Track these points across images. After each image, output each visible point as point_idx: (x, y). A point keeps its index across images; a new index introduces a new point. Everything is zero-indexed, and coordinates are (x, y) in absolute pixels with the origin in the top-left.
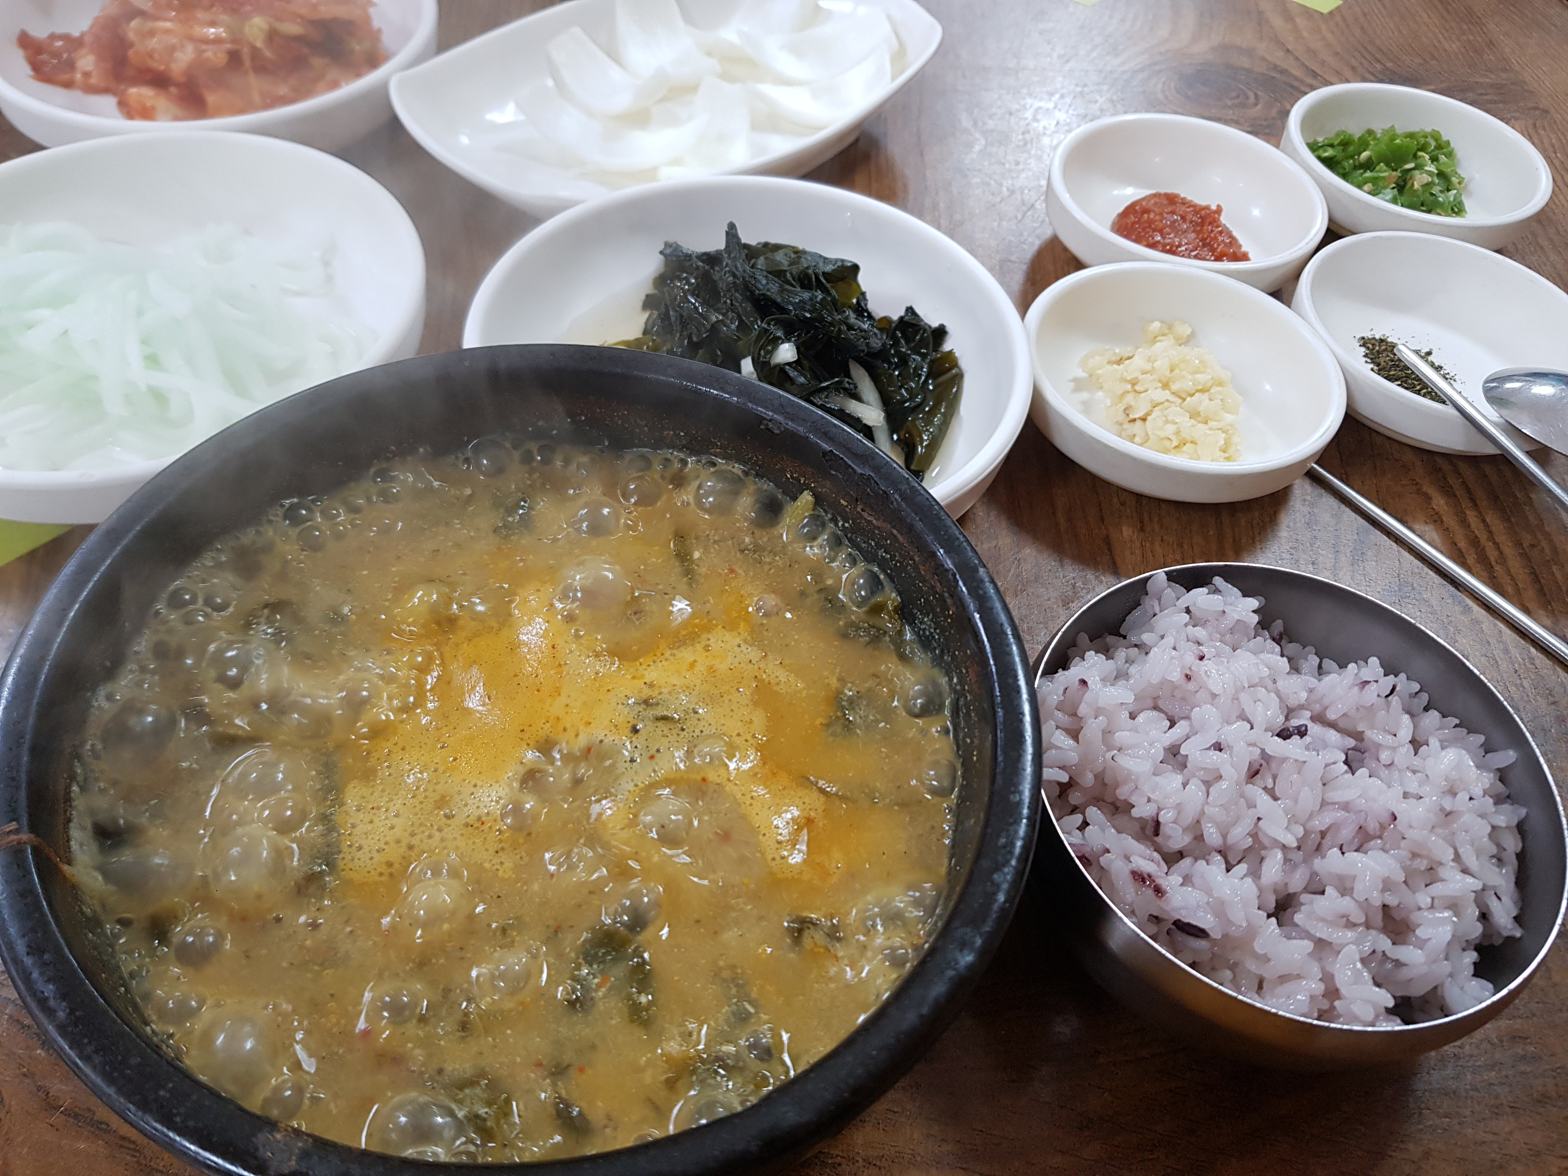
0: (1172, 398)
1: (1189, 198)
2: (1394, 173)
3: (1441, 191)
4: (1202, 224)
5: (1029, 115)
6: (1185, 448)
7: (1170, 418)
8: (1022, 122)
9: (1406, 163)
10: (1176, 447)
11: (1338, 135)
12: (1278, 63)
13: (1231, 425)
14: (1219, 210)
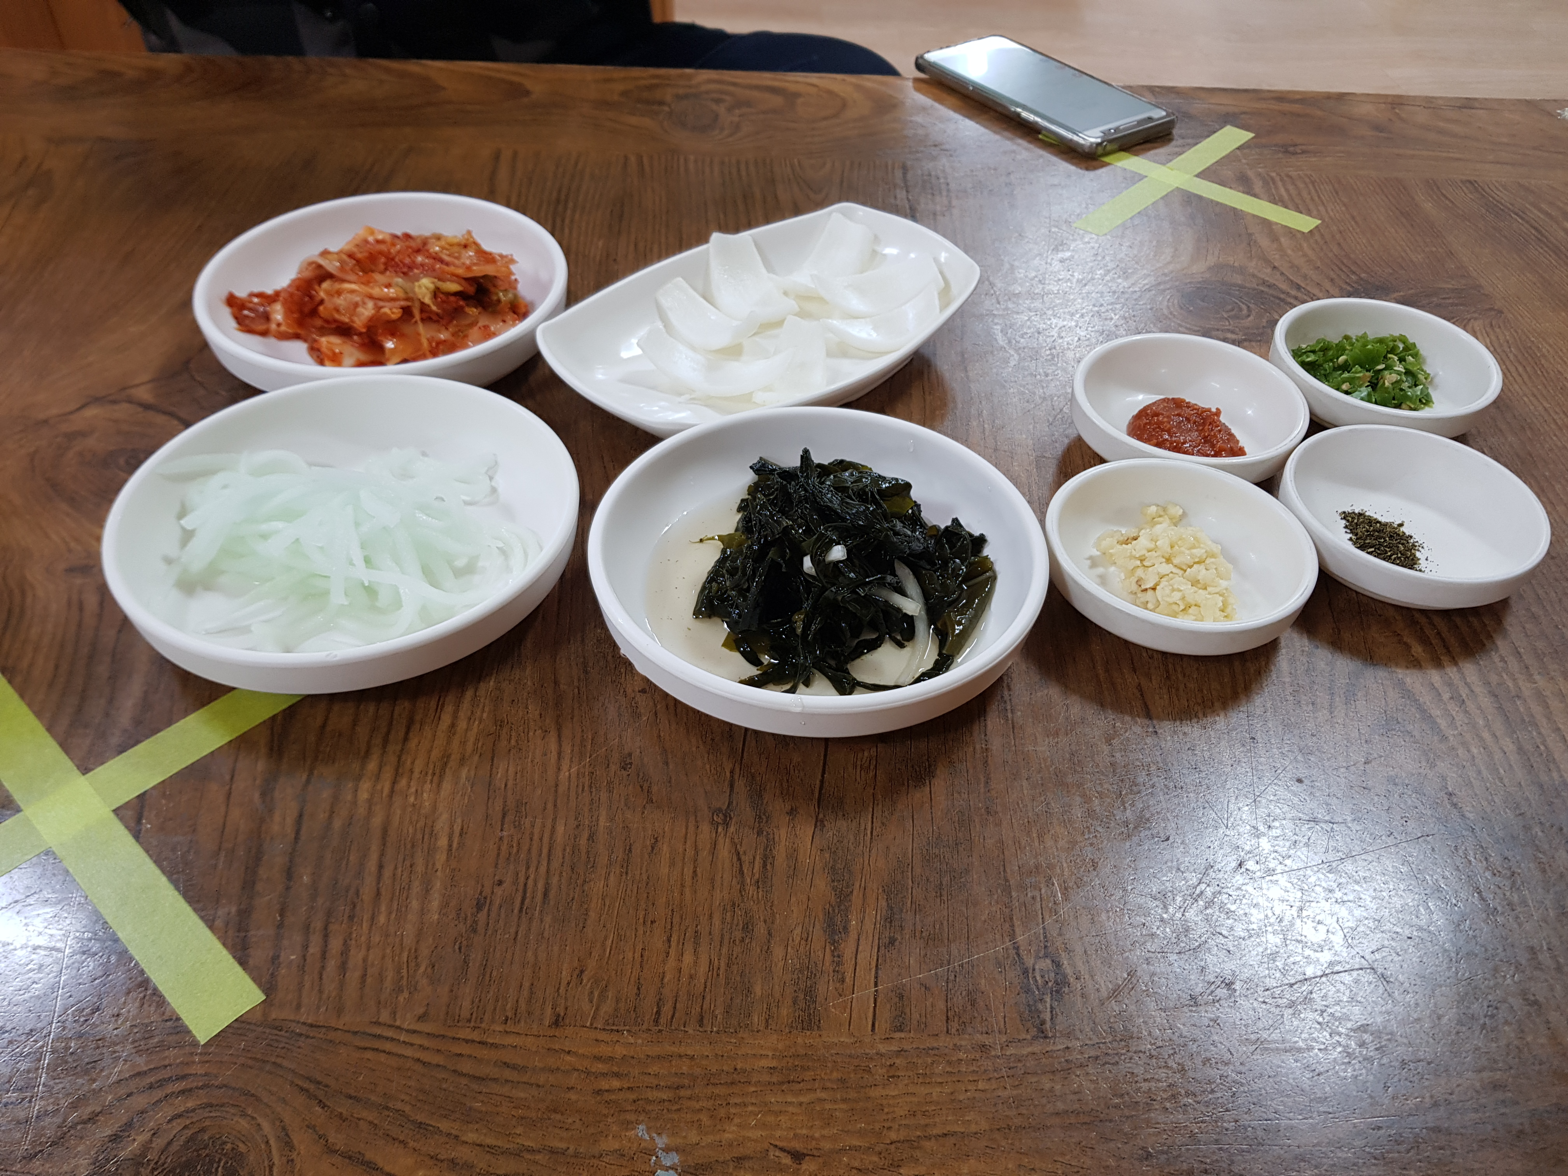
0: (1175, 570)
1: (1193, 401)
2: (1368, 374)
3: (1409, 387)
4: (1204, 424)
5: (1054, 333)
6: (1191, 611)
7: (1175, 587)
8: (1048, 340)
9: (1378, 364)
10: (1183, 610)
11: (1318, 342)
12: (1267, 279)
13: (1226, 589)
14: (1218, 413)
